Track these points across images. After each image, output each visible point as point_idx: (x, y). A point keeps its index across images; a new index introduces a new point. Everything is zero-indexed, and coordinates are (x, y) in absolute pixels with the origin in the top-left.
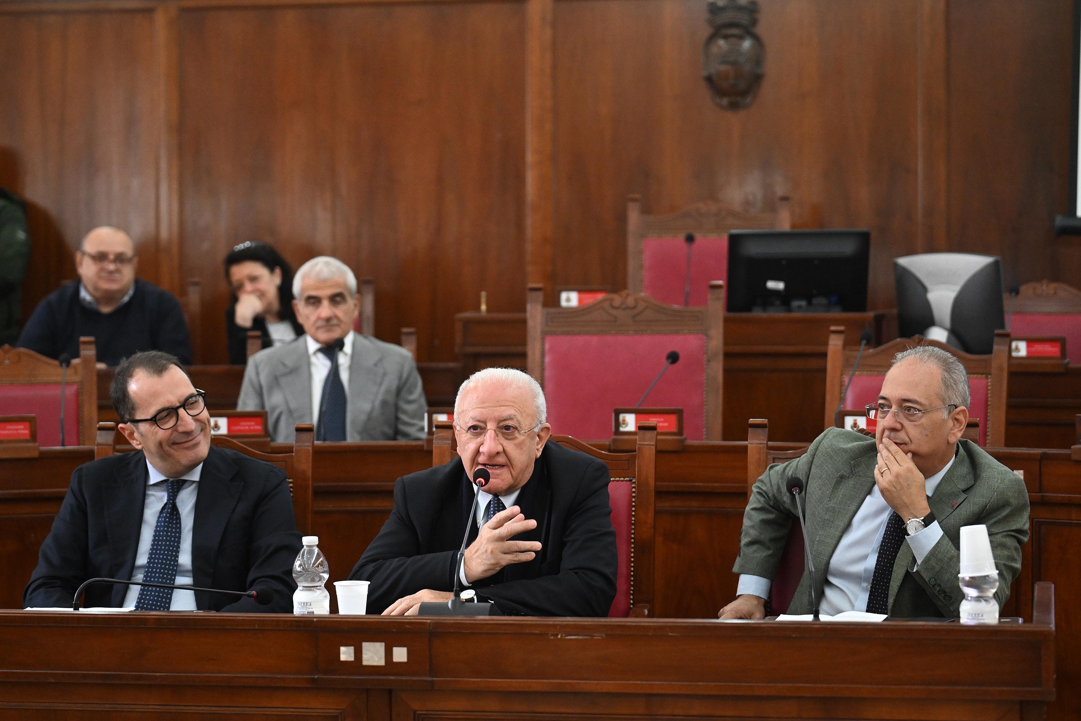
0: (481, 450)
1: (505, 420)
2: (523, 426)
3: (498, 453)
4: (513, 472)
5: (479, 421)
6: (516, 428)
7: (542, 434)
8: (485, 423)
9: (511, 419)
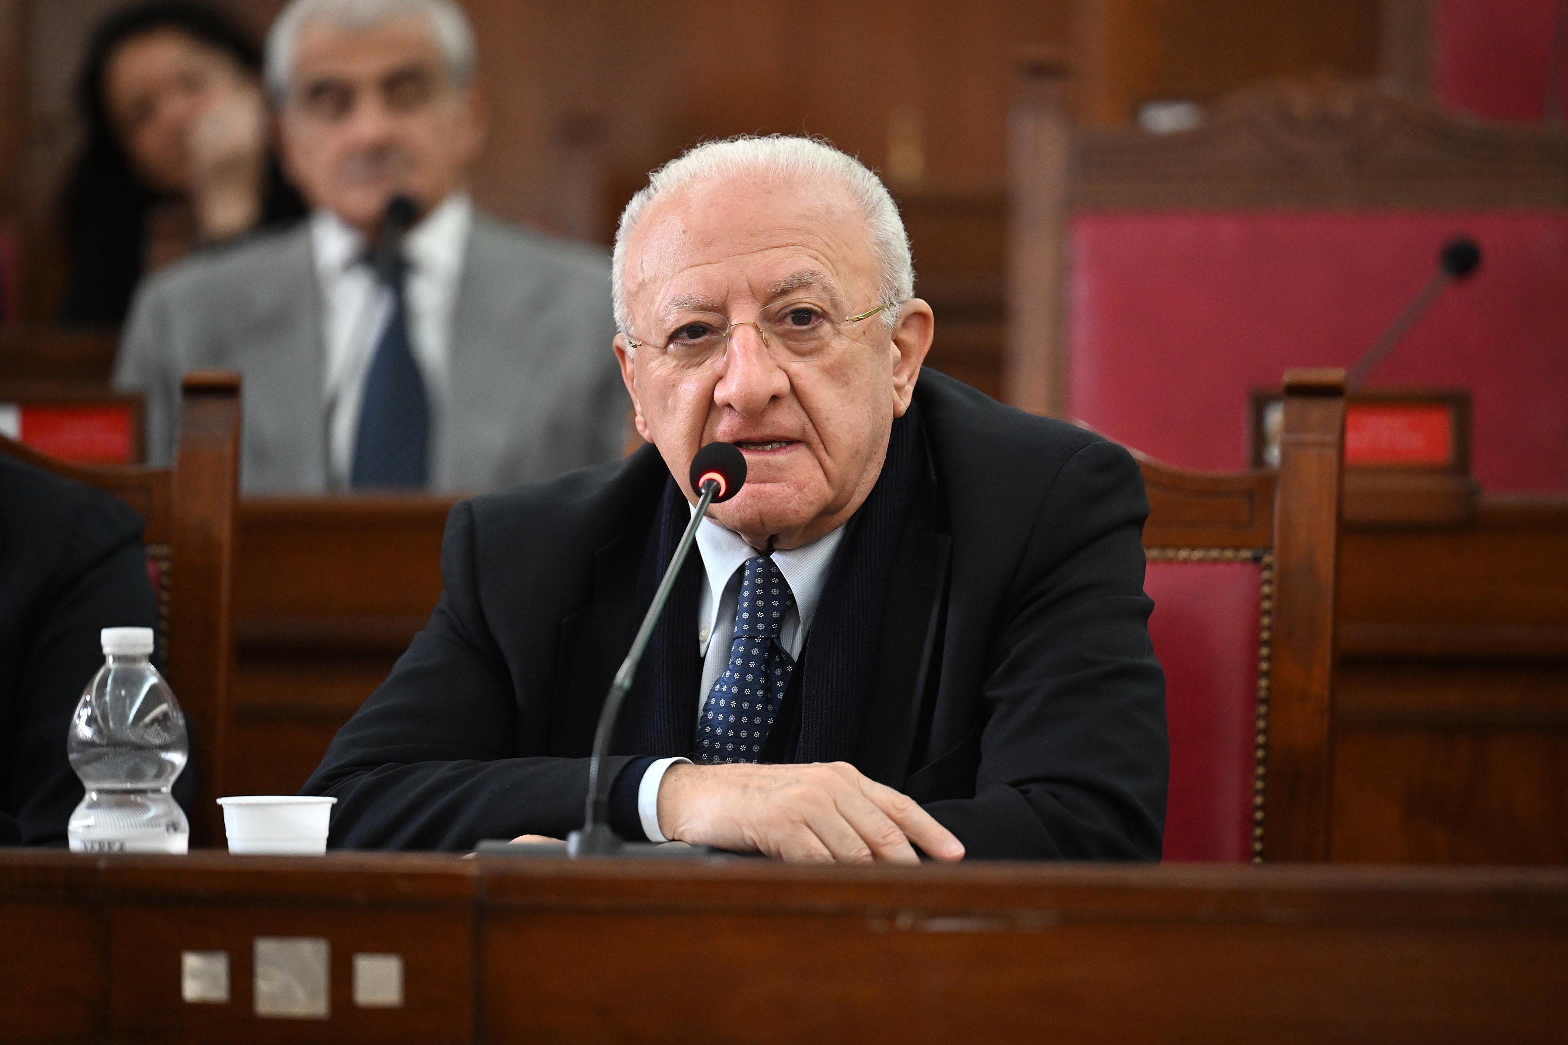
0: (720, 395)
1: (784, 292)
2: (846, 305)
3: (775, 398)
4: (829, 463)
5: (703, 308)
6: (823, 315)
7: (910, 336)
8: (722, 309)
9: (803, 284)
